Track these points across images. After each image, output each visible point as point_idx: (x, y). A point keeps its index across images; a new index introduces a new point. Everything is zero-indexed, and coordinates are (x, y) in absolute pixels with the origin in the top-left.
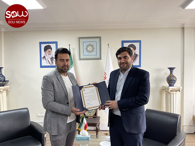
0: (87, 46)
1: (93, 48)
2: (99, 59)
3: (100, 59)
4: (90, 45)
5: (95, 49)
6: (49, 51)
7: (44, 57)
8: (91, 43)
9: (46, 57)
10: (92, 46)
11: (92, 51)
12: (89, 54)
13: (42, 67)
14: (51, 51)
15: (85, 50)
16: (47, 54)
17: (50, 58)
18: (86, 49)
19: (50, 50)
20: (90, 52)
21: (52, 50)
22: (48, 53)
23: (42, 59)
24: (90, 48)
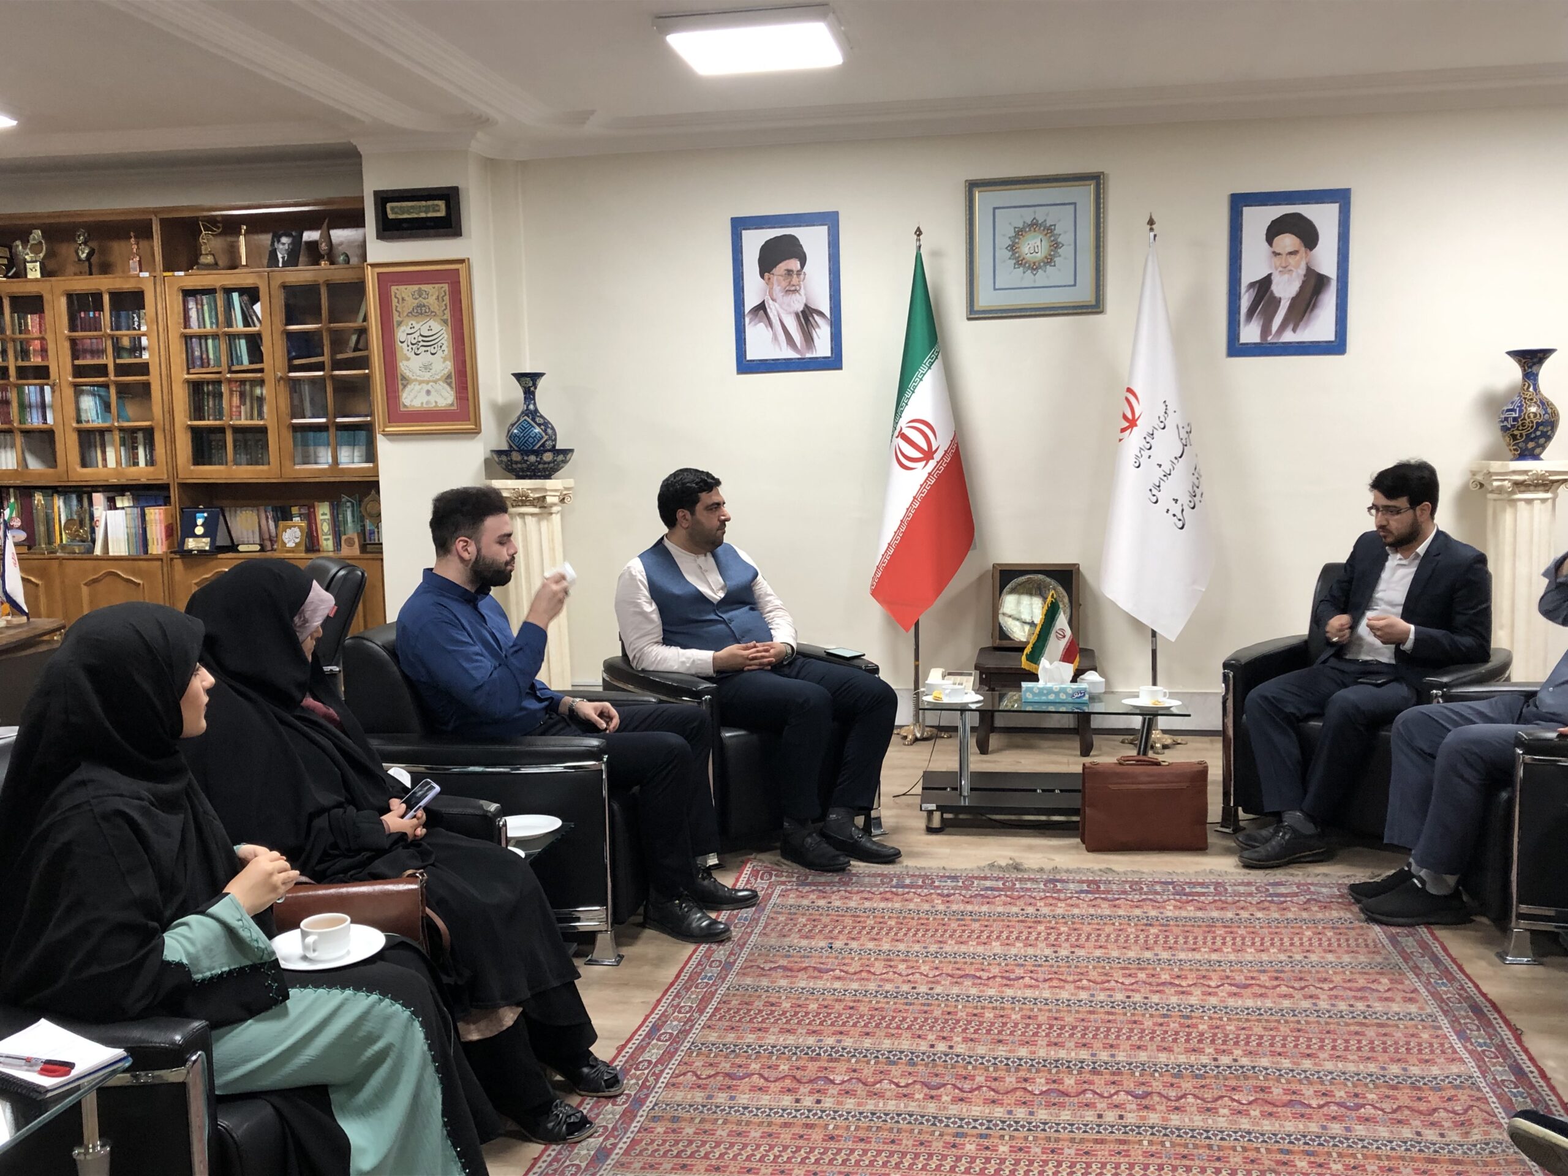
0: (1019, 233)
1: (1056, 245)
2: (1087, 307)
3: (1096, 307)
4: (1034, 225)
5: (1066, 251)
6: (789, 272)
7: (761, 307)
8: (1041, 215)
9: (773, 309)
10: (1049, 230)
11: (1049, 261)
12: (1028, 278)
13: (746, 366)
14: (799, 273)
15: (1003, 254)
16: (777, 289)
17: (797, 315)
18: (1013, 248)
19: (795, 264)
20: (1034, 267)
21: (803, 261)
22: (784, 284)
23: (747, 320)
24: (1034, 246)
